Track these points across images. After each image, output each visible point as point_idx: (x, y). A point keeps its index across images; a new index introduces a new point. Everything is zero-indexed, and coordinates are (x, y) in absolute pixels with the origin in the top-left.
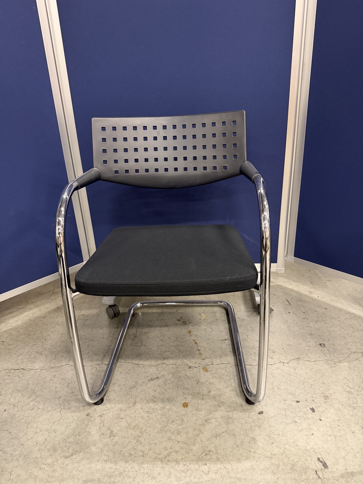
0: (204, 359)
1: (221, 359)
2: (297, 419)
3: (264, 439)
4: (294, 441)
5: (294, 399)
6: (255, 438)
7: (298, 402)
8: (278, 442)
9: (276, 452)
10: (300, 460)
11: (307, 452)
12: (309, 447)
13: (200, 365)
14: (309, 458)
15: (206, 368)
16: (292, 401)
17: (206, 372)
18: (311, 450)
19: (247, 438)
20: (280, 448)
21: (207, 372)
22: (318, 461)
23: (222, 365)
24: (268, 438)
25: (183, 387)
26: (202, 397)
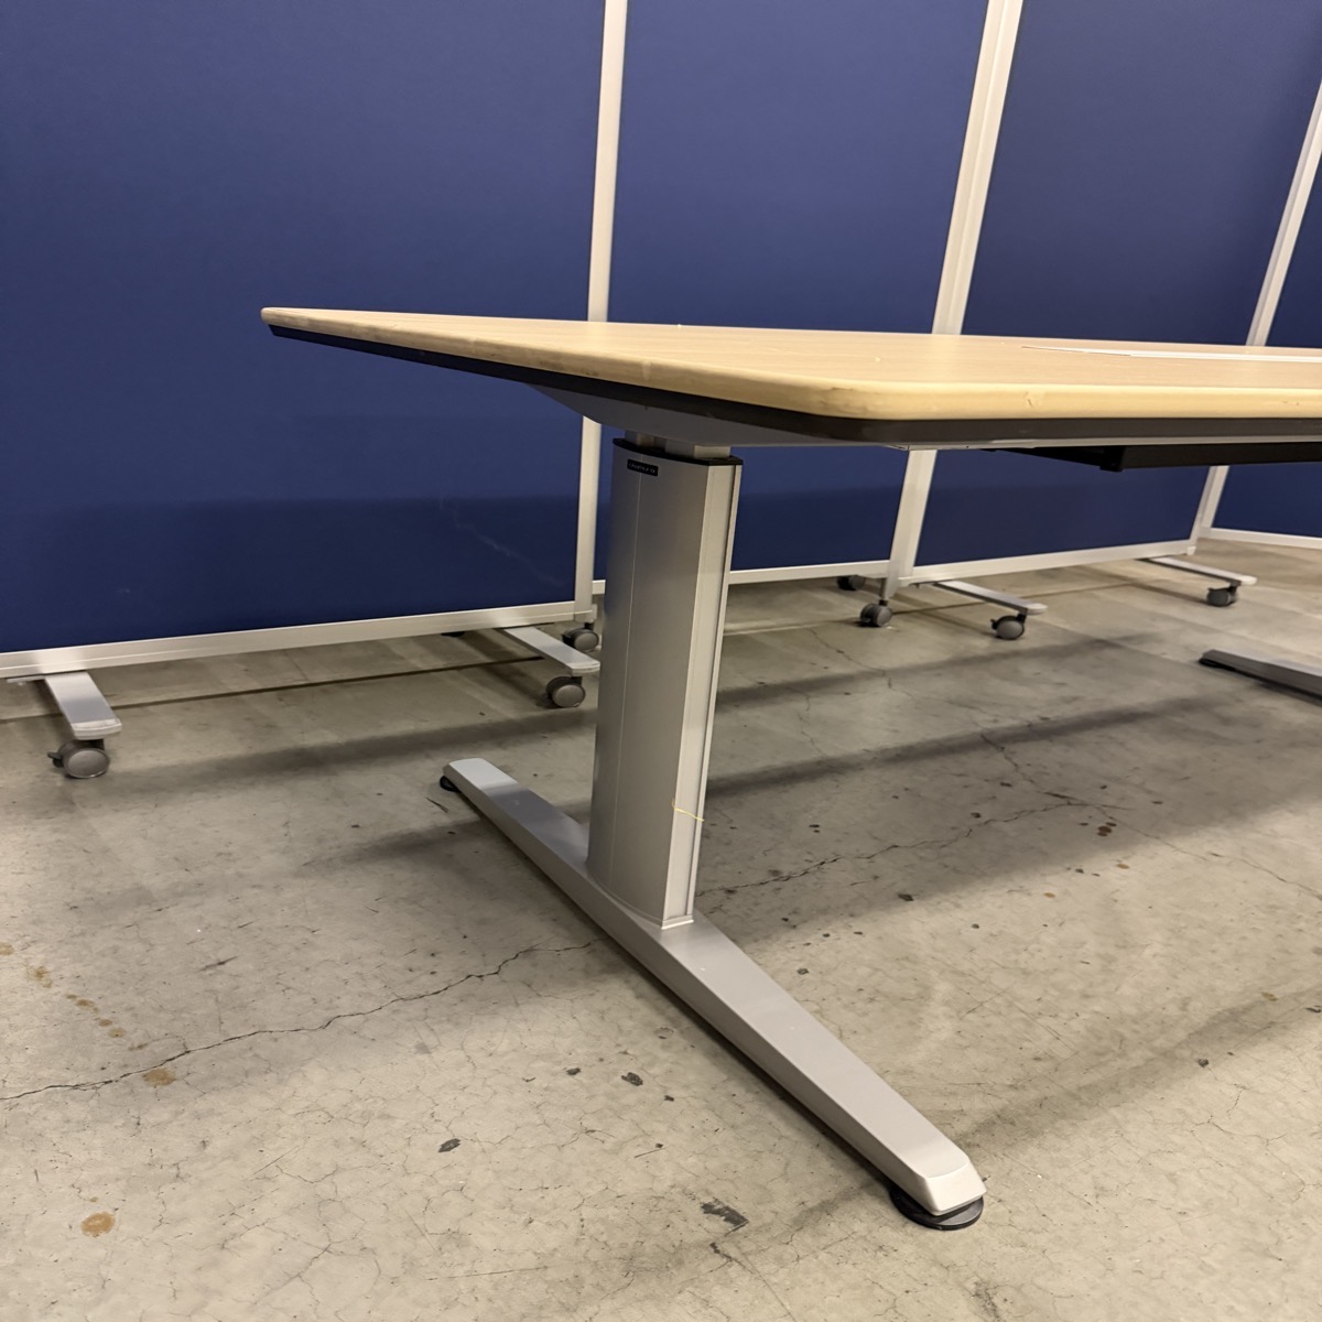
0: (140, 1047)
1: (223, 1028)
2: (589, 1123)
3: (492, 1219)
4: (603, 1187)
5: (558, 1068)
6: (453, 1229)
7: (573, 1072)
8: (547, 1213)
9: (551, 1245)
10: (646, 1235)
11: (662, 1204)
12: (660, 1188)
13: (128, 1070)
14: (674, 1218)
15: (163, 1071)
16: (554, 1074)
17: (164, 1084)
18: (673, 1191)
19: (422, 1241)
20: (562, 1226)
21: (168, 1083)
22: (706, 1215)
23: (231, 1045)
24: (507, 1209)
25: (64, 1166)
26: (174, 1171)
